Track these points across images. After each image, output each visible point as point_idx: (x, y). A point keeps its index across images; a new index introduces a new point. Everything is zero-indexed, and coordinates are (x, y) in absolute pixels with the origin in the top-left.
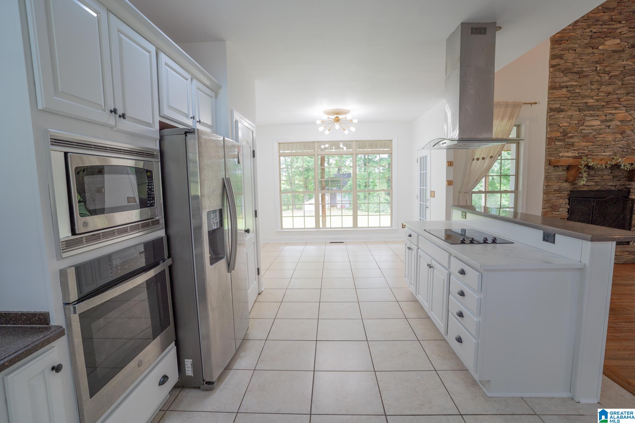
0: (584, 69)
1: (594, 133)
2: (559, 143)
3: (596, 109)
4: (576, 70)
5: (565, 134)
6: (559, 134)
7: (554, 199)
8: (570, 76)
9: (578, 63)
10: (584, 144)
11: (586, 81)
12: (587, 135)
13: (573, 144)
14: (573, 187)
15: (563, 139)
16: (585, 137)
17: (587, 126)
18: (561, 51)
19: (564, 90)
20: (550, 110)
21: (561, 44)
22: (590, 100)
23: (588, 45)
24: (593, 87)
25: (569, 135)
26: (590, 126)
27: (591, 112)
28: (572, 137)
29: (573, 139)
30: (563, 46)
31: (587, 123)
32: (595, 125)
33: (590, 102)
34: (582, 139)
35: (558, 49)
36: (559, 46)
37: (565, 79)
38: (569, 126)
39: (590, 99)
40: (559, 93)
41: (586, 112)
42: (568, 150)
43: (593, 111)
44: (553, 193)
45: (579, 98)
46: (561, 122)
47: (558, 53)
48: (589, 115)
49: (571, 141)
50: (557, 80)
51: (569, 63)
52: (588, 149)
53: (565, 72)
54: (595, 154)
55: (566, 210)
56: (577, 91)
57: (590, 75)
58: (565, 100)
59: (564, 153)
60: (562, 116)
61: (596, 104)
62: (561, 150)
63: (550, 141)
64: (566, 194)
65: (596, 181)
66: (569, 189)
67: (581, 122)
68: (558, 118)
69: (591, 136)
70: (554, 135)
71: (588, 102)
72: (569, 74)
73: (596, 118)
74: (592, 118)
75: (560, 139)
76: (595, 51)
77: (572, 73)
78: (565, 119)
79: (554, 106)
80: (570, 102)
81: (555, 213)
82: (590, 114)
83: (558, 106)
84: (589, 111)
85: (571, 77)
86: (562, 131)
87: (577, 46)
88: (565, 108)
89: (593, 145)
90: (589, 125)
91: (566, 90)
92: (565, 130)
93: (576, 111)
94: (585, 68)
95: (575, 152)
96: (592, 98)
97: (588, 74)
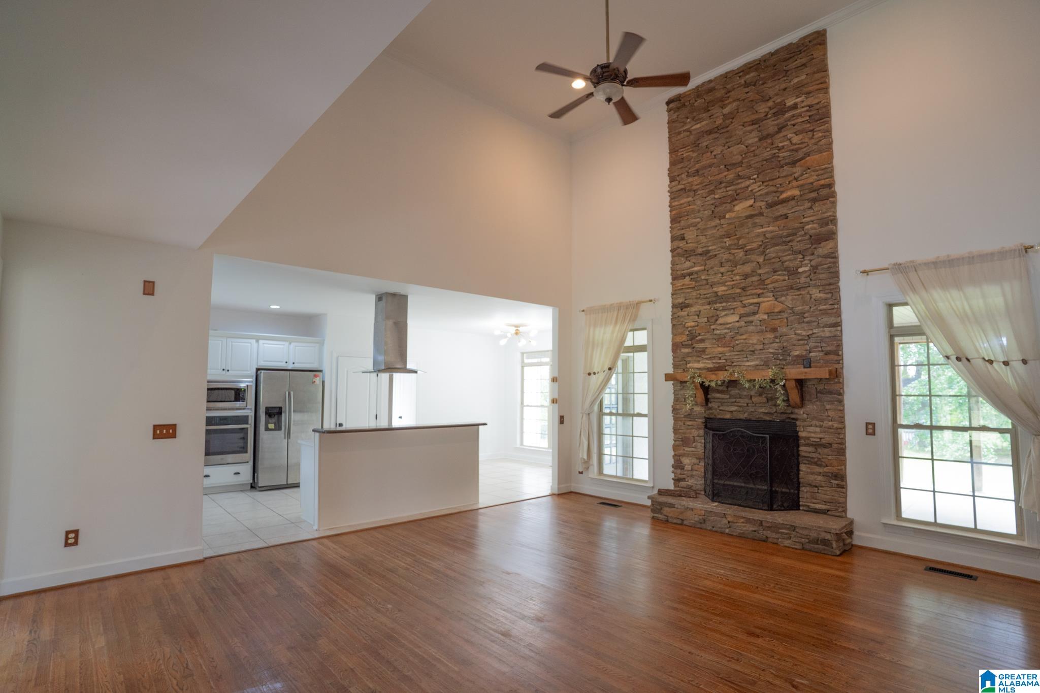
0: (710, 248)
1: (730, 334)
2: (686, 350)
3: (731, 300)
4: (700, 251)
5: (692, 337)
6: (684, 338)
7: (682, 428)
8: (693, 259)
9: (702, 241)
10: (720, 349)
11: (714, 262)
12: (722, 336)
13: (703, 351)
14: (708, 412)
15: (689, 345)
16: (720, 339)
17: (721, 324)
18: (680, 231)
19: (687, 278)
20: (674, 306)
21: (680, 221)
22: (721, 288)
23: (713, 215)
24: (722, 270)
25: (699, 337)
26: (724, 324)
27: (724, 304)
28: (702, 341)
29: (703, 344)
30: (683, 223)
31: (720, 321)
32: (730, 322)
33: (720, 290)
34: (717, 343)
35: (677, 229)
36: (678, 225)
37: (688, 264)
38: (697, 326)
39: (721, 286)
40: (679, 283)
41: (718, 305)
42: (698, 359)
43: (727, 302)
44: (683, 419)
45: (707, 287)
46: (686, 321)
47: (676, 234)
48: (721, 308)
49: (700, 347)
50: (678, 267)
51: (690, 243)
52: (725, 357)
53: (685, 256)
54: (735, 364)
55: (701, 446)
56: (703, 277)
57: (719, 254)
58: (688, 292)
59: (693, 363)
60: (685, 313)
61: (729, 292)
62: (688, 359)
63: (676, 347)
64: (700, 421)
65: (740, 404)
66: (705, 415)
67: (713, 319)
68: (682, 317)
69: (728, 337)
70: (679, 339)
71: (717, 291)
72: (692, 257)
73: (732, 311)
74: (725, 313)
75: (686, 345)
76: (723, 221)
77: (696, 255)
78: (691, 318)
79: (677, 301)
80: (694, 294)
81: (687, 449)
82: (723, 307)
83: (681, 301)
84: (721, 303)
85: (694, 261)
86: (688, 333)
87: (698, 220)
88: (690, 301)
89: (733, 351)
90: (723, 322)
91: (690, 279)
92: (691, 332)
93: (703, 304)
94: (711, 246)
95: (707, 361)
96: (723, 284)
97: (715, 253)
